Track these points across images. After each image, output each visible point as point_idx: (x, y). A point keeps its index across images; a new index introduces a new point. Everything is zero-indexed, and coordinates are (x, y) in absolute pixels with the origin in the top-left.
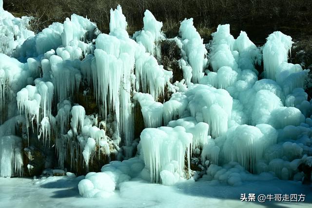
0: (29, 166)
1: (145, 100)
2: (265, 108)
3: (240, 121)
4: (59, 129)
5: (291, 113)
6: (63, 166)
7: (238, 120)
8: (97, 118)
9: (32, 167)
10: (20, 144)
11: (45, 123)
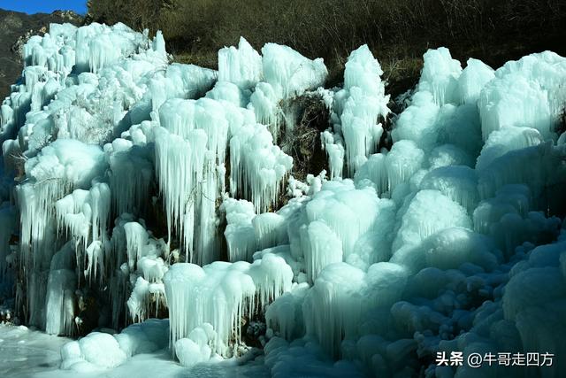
0: (77, 319)
1: (234, 212)
2: (413, 231)
3: (367, 255)
4: (116, 260)
5: (441, 242)
6: (117, 323)
7: (364, 253)
8: (169, 243)
9: (81, 321)
10: (72, 283)
11: (94, 249)
